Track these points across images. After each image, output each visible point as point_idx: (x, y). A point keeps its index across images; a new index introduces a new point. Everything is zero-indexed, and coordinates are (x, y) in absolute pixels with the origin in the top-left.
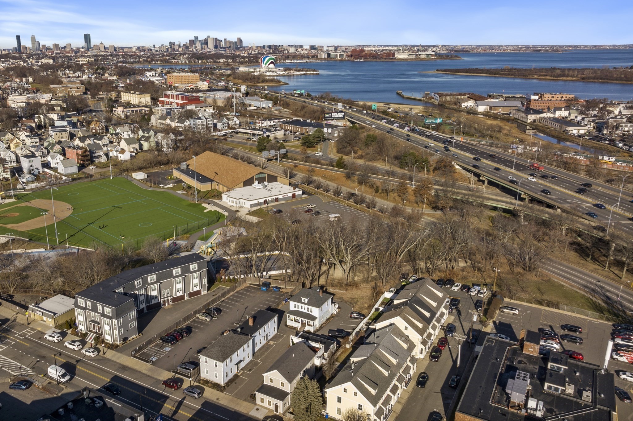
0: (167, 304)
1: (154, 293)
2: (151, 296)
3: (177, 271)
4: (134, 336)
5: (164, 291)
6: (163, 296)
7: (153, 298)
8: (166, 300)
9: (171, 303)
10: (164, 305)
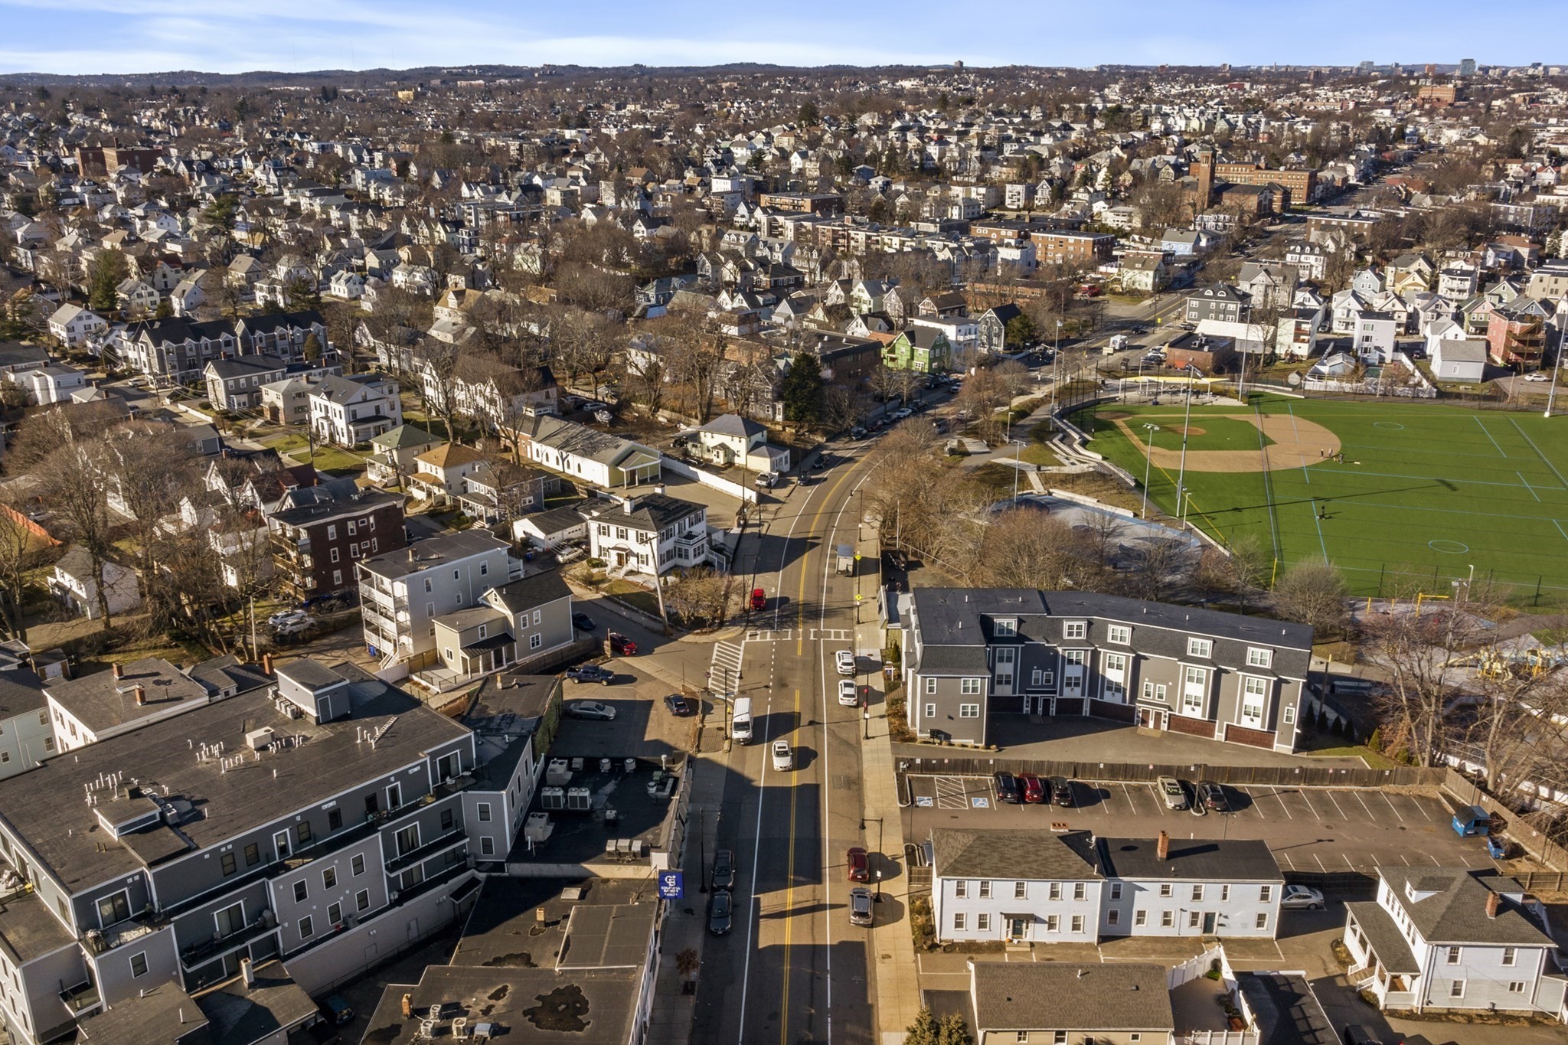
0: (1151, 724)
1: (1116, 676)
2: (1103, 677)
3: (1200, 645)
4: (971, 742)
5: (1146, 684)
6: (1142, 697)
7: (1110, 689)
8: (1153, 710)
9: (1164, 727)
10: (1144, 722)
